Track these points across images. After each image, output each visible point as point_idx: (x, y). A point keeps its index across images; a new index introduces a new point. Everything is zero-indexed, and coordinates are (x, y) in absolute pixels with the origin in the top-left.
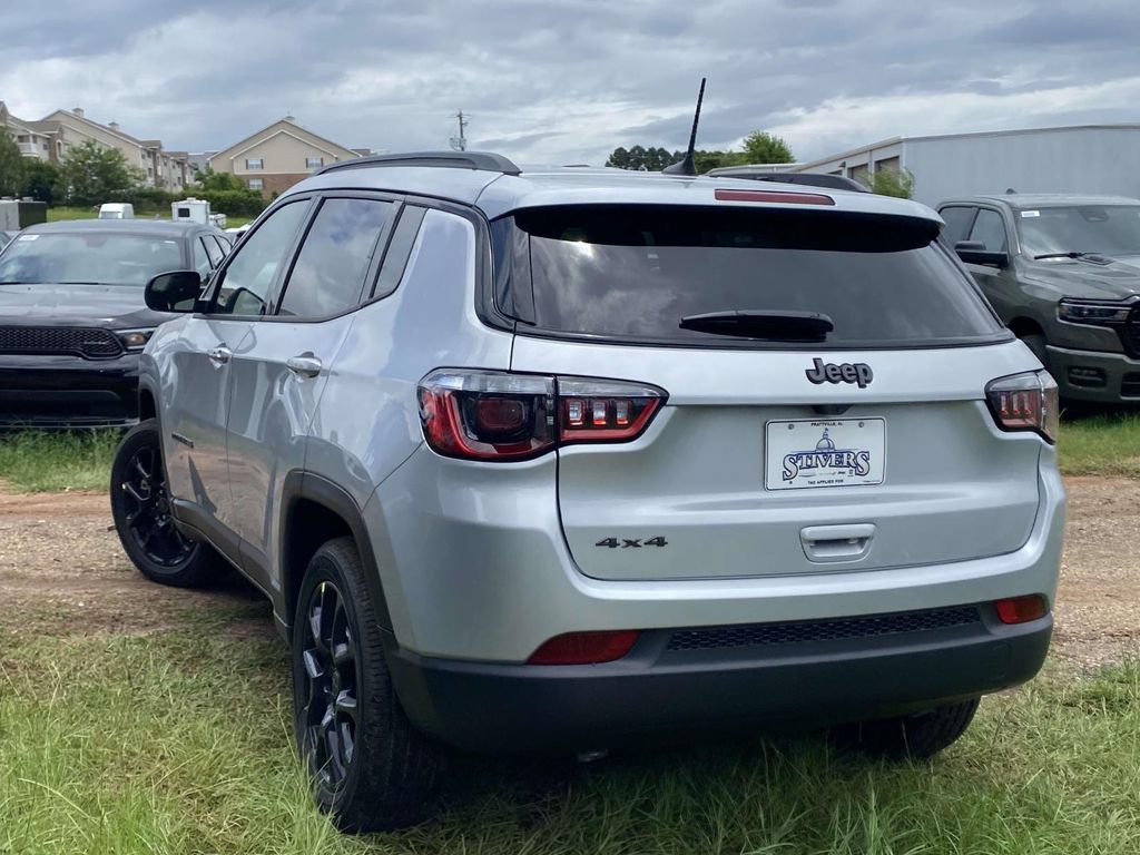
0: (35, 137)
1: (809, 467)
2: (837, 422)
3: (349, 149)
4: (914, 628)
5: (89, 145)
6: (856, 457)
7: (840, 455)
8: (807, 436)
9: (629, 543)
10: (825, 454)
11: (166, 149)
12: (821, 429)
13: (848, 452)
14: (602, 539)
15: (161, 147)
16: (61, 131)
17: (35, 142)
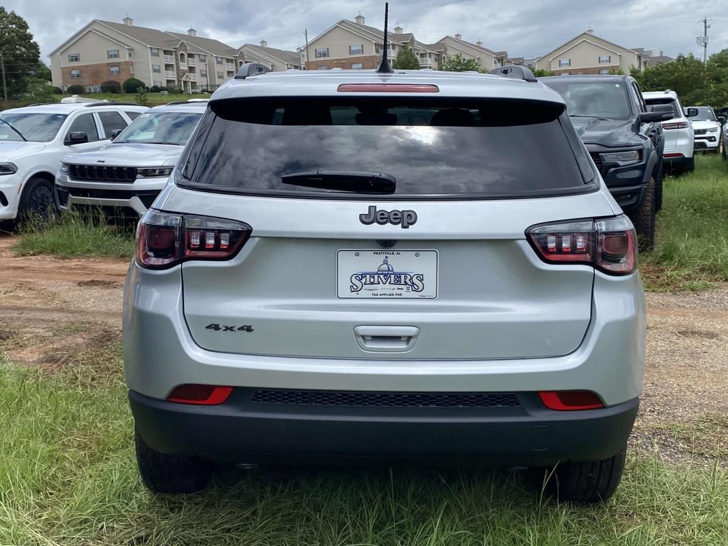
0: (430, 54)
1: (372, 283)
2: (395, 253)
3: (629, 48)
4: (454, 405)
5: (458, 57)
6: (411, 278)
7: (398, 276)
8: (371, 262)
9: (227, 328)
10: (385, 275)
11: (510, 56)
12: (383, 257)
13: (405, 274)
14: (209, 324)
15: (506, 55)
16: (446, 50)
17: (430, 57)
